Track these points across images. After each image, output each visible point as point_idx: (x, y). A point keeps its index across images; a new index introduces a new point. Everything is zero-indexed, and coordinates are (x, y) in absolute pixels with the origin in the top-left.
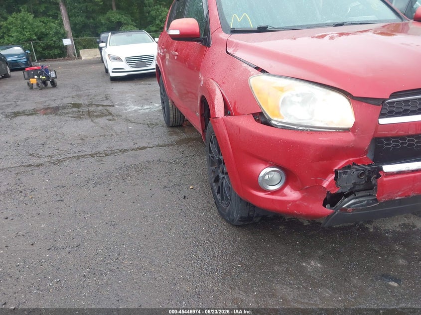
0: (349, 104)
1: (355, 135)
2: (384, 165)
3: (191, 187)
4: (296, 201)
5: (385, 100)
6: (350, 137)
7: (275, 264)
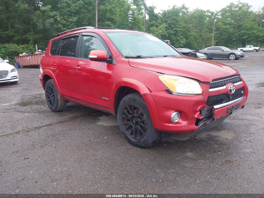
0: (199, 85)
1: (203, 96)
2: (214, 106)
3: (105, 138)
4: (185, 125)
5: (210, 82)
6: (201, 97)
7: (175, 158)
